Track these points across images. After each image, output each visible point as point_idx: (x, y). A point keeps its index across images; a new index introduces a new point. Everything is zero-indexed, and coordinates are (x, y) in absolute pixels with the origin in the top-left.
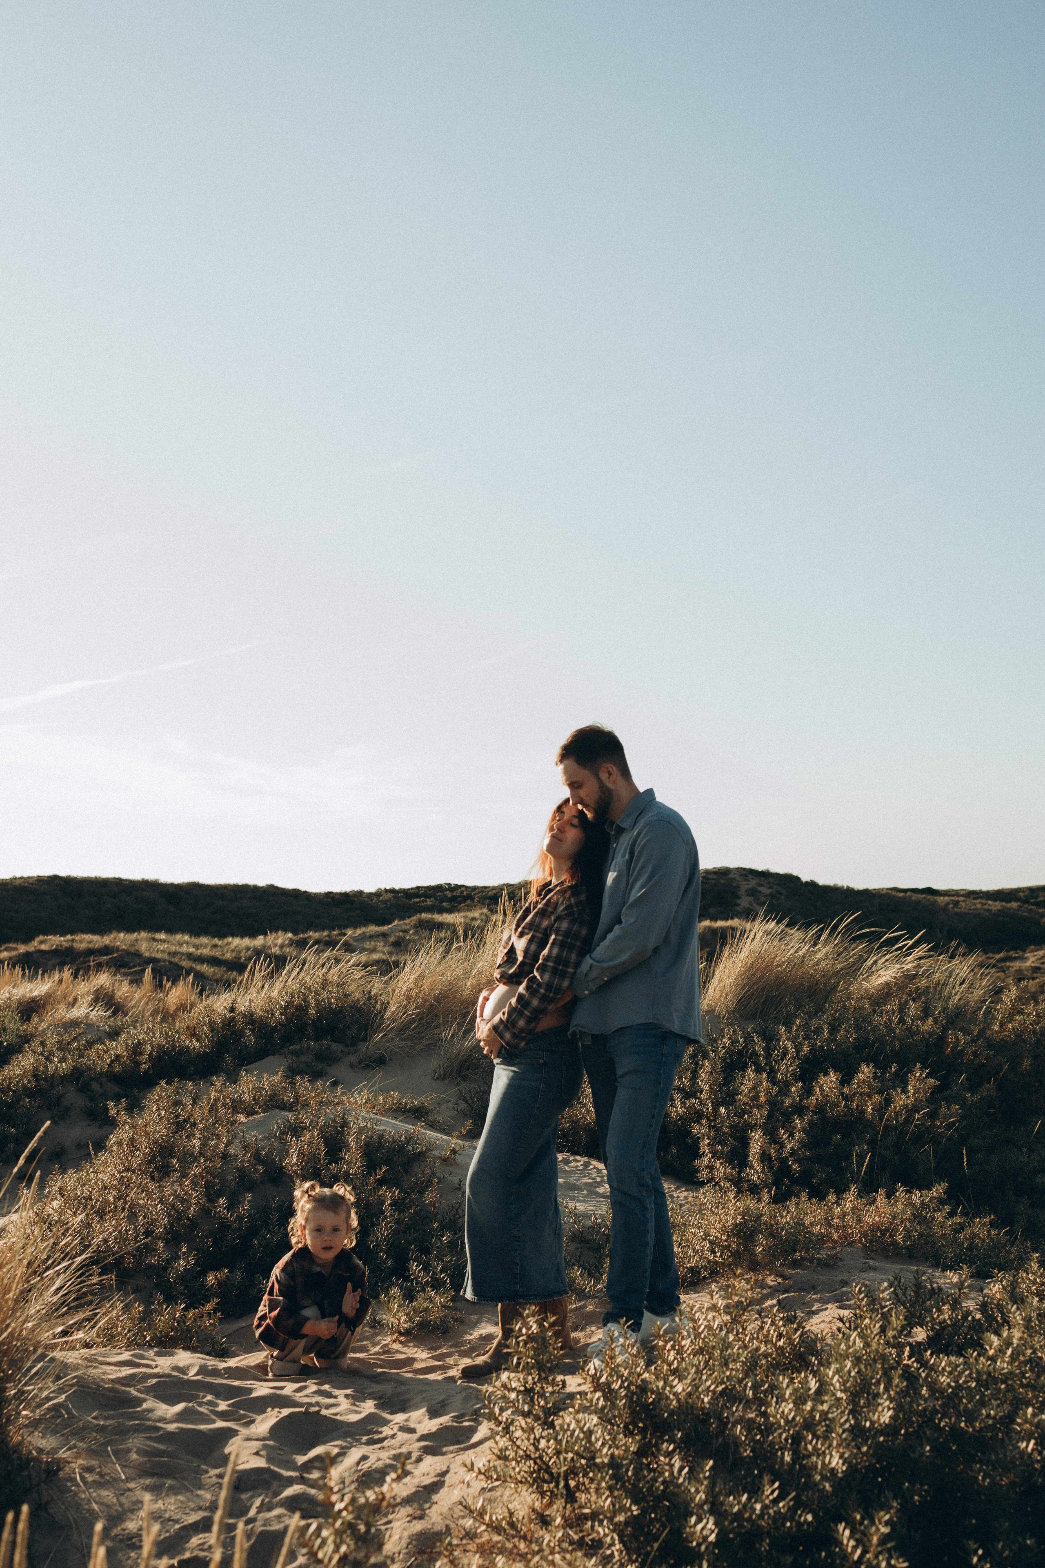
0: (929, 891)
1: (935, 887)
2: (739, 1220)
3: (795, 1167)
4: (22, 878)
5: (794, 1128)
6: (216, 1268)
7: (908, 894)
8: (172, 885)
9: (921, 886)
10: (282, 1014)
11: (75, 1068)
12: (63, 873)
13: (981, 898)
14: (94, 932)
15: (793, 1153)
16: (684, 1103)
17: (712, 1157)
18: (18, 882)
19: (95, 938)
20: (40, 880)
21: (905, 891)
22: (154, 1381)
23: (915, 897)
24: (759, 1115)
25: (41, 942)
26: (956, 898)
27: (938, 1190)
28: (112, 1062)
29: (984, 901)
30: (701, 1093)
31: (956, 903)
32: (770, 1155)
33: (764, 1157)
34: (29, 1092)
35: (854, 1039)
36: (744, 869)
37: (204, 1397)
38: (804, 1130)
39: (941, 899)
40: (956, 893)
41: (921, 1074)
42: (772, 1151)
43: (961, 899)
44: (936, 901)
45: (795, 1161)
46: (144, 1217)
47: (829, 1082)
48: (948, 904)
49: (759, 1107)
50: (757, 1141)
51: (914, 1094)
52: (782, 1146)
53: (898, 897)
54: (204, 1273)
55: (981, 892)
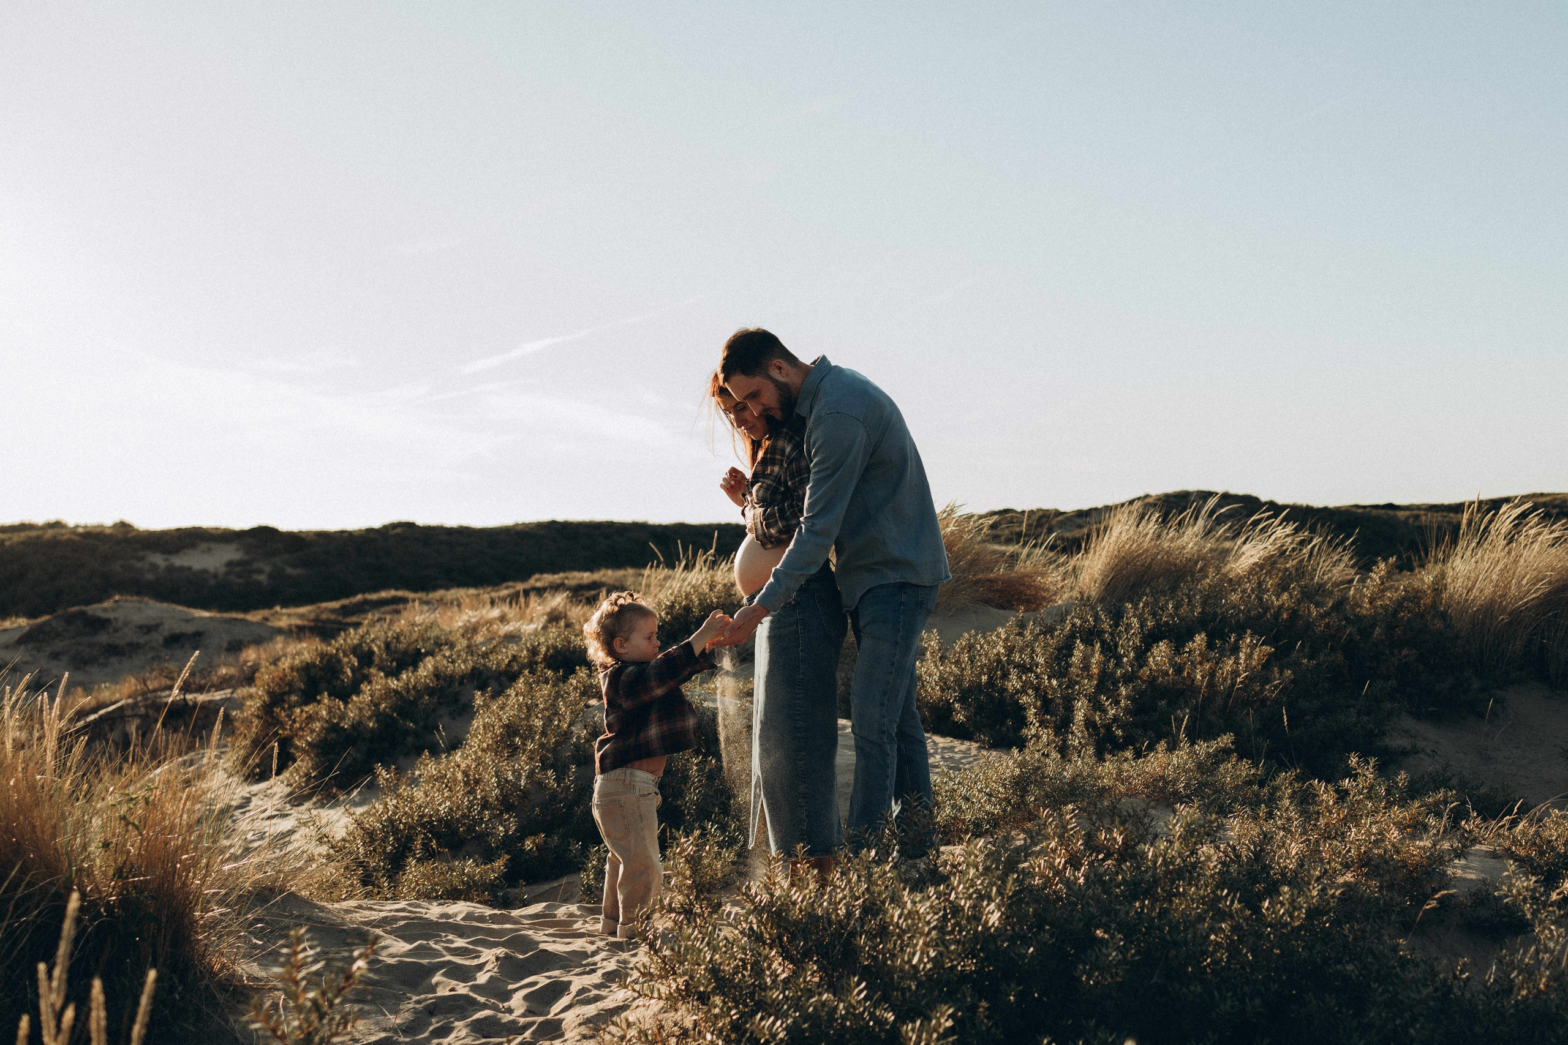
0: (1390, 506)
1: (1397, 502)
2: (1017, 771)
3: (1120, 733)
4: (524, 524)
5: (1119, 695)
6: (534, 833)
7: (1368, 509)
8: (660, 526)
9: (1382, 502)
10: (667, 614)
11: (474, 669)
12: (560, 518)
13: (1443, 511)
14: (585, 570)
15: (1115, 719)
16: (1020, 678)
17: (1040, 726)
18: (520, 527)
19: (586, 575)
20: (540, 526)
21: (1364, 507)
22: (402, 923)
23: (1374, 512)
24: (1089, 685)
25: (537, 580)
26: (1416, 512)
27: (1226, 740)
28: (509, 662)
29: (1445, 514)
30: (1037, 667)
31: (1417, 517)
32: (1095, 722)
33: (1089, 723)
34: (430, 691)
35: (1200, 613)
36: (1204, 492)
37: (446, 936)
38: (1128, 697)
39: (1401, 514)
40: (1418, 507)
41: (1252, 640)
42: (1097, 718)
43: (1422, 512)
44: (1396, 516)
45: (1118, 727)
46: (482, 791)
47: (1161, 652)
48: (1408, 518)
49: (1090, 677)
50: (1081, 710)
51: (1245, 661)
52: (1104, 711)
53: (1357, 513)
54: (522, 839)
55: (1442, 505)
